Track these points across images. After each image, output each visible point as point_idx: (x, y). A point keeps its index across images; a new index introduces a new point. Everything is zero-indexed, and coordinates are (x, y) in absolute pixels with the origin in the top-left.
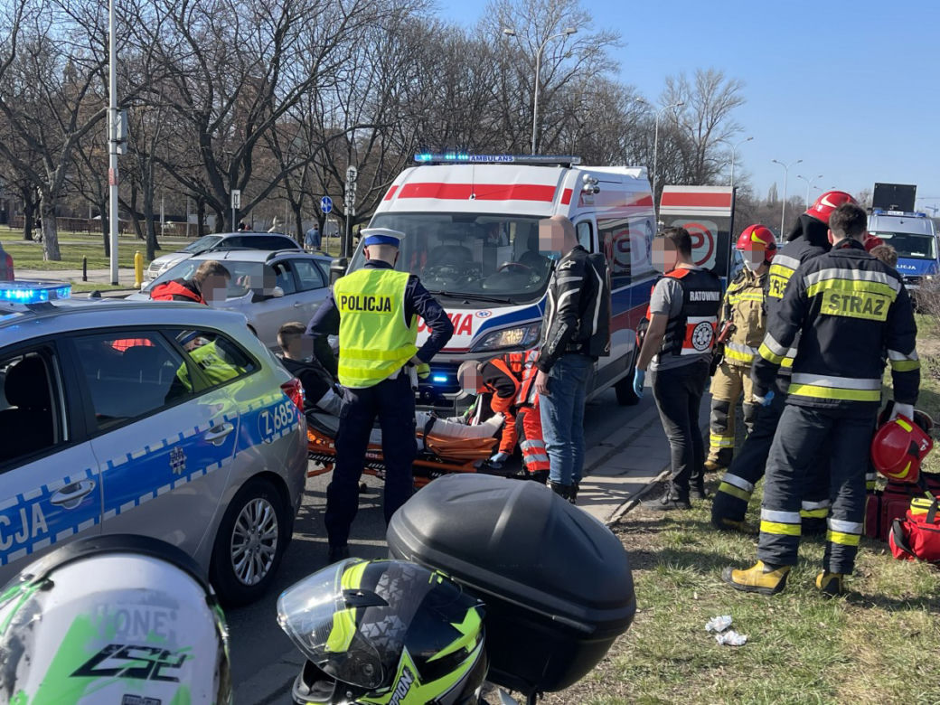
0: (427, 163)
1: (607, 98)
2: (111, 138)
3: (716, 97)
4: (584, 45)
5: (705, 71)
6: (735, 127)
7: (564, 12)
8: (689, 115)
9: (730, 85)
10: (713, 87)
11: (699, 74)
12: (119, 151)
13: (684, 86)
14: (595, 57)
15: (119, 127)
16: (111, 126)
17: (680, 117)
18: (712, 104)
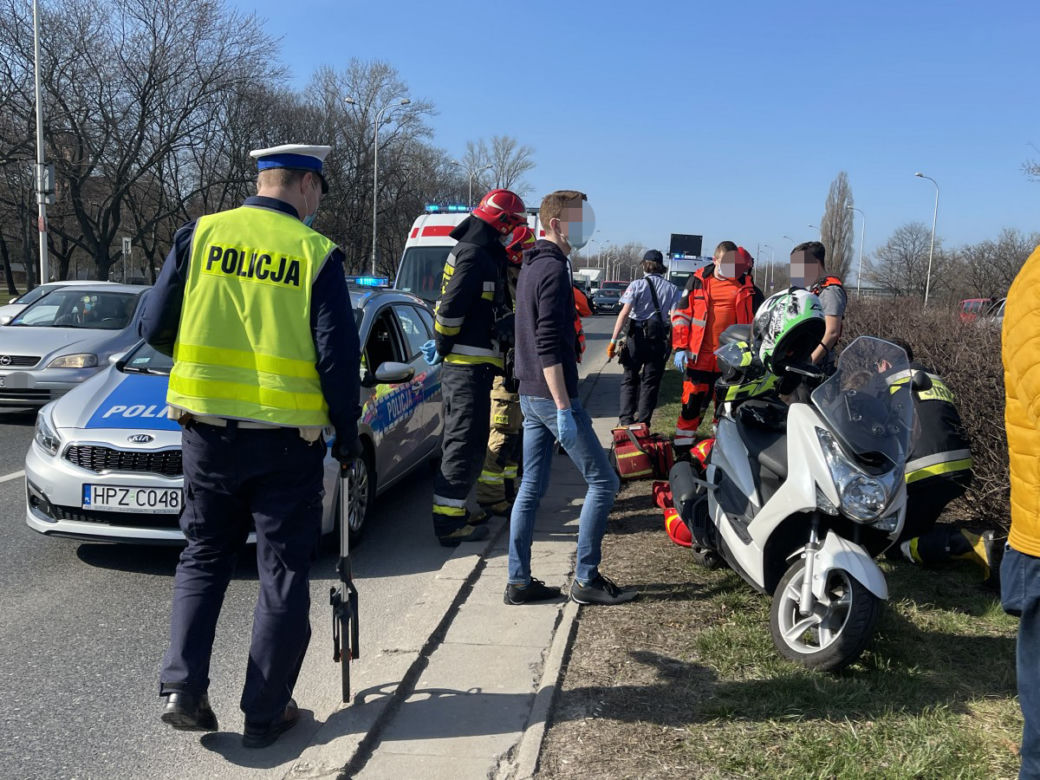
0: (435, 212)
1: (425, 159)
2: (39, 189)
3: (510, 160)
4: (402, 112)
5: (501, 137)
6: (527, 188)
7: (384, 82)
8: (488, 176)
9: (522, 151)
10: (508, 151)
11: (495, 141)
12: (47, 201)
13: (483, 150)
14: (412, 123)
15: (47, 180)
16: (39, 179)
17: (480, 178)
18: (506, 168)
